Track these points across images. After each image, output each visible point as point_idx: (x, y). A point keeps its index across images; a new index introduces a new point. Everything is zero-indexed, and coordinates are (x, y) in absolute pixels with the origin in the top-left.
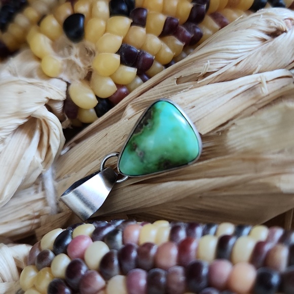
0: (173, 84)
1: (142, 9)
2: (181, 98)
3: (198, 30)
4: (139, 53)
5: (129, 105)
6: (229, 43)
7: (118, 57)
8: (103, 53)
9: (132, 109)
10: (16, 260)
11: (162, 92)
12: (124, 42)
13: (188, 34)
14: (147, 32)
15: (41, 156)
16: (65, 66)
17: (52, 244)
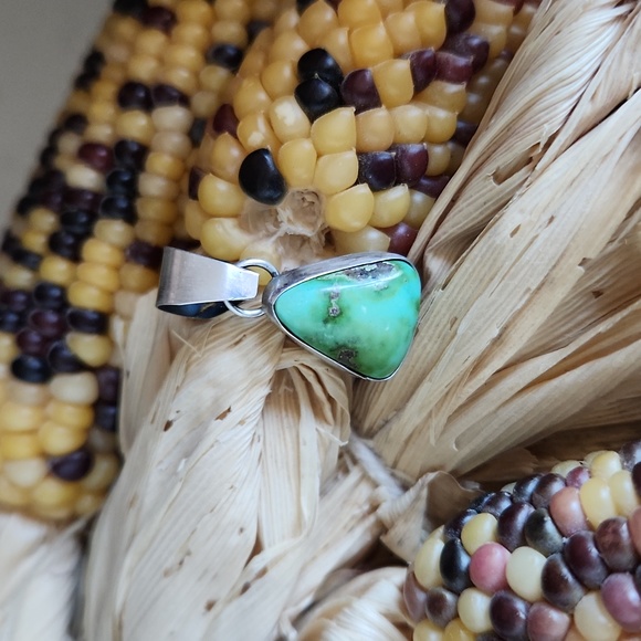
0: (489, 188)
1: (359, 74)
2: (522, 211)
3: (475, 42)
4: (396, 156)
5: (426, 254)
6: (558, 68)
7: (364, 189)
8: (336, 197)
9: (436, 258)
10: (389, 616)
11: (477, 210)
12: (359, 153)
13: (462, 61)
14: (389, 108)
15: (326, 421)
16: (281, 249)
17: (440, 575)
